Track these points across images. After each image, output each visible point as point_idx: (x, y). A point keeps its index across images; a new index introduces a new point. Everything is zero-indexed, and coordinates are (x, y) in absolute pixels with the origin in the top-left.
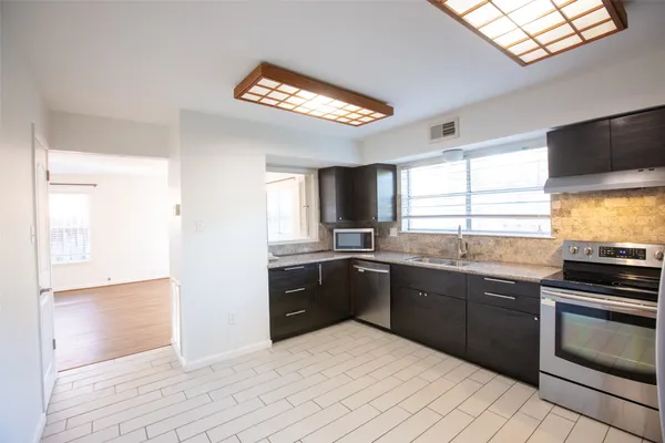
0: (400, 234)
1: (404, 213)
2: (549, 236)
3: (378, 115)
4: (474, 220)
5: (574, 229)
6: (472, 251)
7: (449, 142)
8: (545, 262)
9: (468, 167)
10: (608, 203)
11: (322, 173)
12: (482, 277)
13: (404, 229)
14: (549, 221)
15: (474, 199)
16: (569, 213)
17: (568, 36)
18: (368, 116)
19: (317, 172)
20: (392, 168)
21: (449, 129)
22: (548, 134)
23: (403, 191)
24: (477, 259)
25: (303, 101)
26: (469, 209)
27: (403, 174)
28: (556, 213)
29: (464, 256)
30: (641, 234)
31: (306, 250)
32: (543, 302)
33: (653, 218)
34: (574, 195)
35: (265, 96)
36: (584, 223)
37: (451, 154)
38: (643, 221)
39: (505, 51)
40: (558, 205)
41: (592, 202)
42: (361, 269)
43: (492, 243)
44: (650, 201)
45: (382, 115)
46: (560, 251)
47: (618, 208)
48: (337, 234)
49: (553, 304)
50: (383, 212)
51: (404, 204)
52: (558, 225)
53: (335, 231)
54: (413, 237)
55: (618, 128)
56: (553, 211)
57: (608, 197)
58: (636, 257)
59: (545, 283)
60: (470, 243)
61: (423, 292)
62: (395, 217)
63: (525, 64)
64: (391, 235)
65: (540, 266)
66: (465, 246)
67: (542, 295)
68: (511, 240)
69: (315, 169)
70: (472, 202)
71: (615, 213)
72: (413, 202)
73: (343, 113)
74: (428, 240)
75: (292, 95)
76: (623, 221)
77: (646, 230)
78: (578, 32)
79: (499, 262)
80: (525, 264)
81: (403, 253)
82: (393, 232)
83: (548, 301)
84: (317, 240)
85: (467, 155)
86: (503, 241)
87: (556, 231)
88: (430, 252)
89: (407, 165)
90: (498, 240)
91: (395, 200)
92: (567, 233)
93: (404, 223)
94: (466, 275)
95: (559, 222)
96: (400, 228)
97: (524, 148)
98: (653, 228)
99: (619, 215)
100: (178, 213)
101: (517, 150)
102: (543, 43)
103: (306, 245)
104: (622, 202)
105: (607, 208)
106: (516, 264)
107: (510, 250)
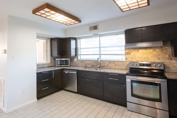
0: (77, 60)
1: (79, 54)
2: (125, 60)
3: (77, 22)
4: (102, 56)
5: (132, 58)
6: (102, 65)
7: (95, 32)
8: (124, 68)
9: (100, 40)
10: (140, 51)
11: (52, 40)
12: (108, 73)
13: (79, 59)
14: (124, 56)
15: (102, 49)
16: (130, 53)
17: (136, 6)
18: (73, 22)
19: (50, 39)
20: (75, 39)
21: (95, 28)
22: (125, 31)
23: (79, 46)
24: (103, 68)
25: (55, 16)
26: (100, 52)
27: (79, 41)
28: (127, 54)
29: (99, 67)
30: (150, 59)
31: (46, 66)
32: (127, 80)
33: (152, 55)
34: (131, 48)
35: (44, 14)
36: (135, 57)
37: (95, 35)
38: (150, 56)
39: (120, 8)
40: (127, 51)
41: (136, 50)
42: (66, 72)
43: (108, 63)
44: (151, 50)
45: (78, 22)
46: (128, 65)
47: (143, 52)
48: (57, 60)
49: (130, 81)
50: (73, 53)
51: (79, 51)
52: (127, 57)
53: (56, 59)
54: (82, 61)
55: (143, 30)
56: (126, 53)
57: (140, 49)
58: (149, 66)
59: (127, 74)
60: (101, 63)
61: (88, 79)
62: (76, 55)
63: (123, 11)
64: (75, 61)
65: (122, 69)
66: (99, 64)
67: (127, 78)
68: (114, 62)
69: (49, 38)
70: (101, 50)
71: (142, 54)
72: (82, 50)
73: (65, 21)
74: (87, 62)
75: (53, 14)
76: (145, 56)
77: (151, 58)
78: (139, 5)
79: (111, 69)
80: (118, 69)
81: (79, 66)
82: (75, 60)
83: (128, 79)
84: (50, 63)
85: (100, 36)
86: (111, 62)
87: (127, 59)
88: (88, 66)
89: (80, 38)
90: (110, 62)
91: (76, 49)
92: (130, 60)
93: (79, 56)
94: (103, 73)
95: (128, 56)
96: (78, 58)
97: (117, 35)
98: (152, 58)
99: (144, 54)
100: (5, 53)
101: (115, 35)
102: (129, 6)
103: (46, 64)
104: (144, 51)
105: (140, 52)
106: (116, 69)
107: (114, 65)
